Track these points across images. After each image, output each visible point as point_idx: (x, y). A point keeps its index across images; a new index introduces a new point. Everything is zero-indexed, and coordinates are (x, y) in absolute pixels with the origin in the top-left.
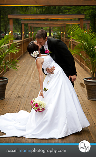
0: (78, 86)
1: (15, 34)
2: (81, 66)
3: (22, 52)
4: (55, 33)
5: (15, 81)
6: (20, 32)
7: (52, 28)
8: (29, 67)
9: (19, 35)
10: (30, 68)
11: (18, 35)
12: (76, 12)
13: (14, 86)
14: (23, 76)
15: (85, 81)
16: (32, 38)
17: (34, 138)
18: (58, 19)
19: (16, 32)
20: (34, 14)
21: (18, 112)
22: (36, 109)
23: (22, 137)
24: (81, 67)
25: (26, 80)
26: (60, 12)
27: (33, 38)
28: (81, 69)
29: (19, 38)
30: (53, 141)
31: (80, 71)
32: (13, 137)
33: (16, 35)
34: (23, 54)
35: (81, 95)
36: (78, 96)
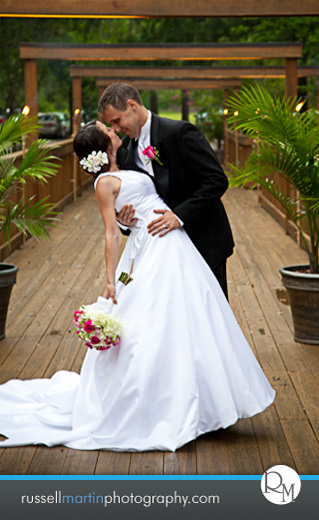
0: (266, 301)
1: (47, 118)
2: (288, 234)
3: (72, 183)
4: (204, 115)
5: (42, 282)
6: (67, 112)
7: (191, 94)
8: (96, 236)
9: (64, 123)
11: (59, 121)
12: (278, 32)
13: (38, 299)
14: (73, 266)
15: (284, 275)
17: (99, 450)
18: (212, 61)
19: (50, 111)
20: (120, 40)
21: (50, 378)
22: (87, 339)
23: (60, 446)
24: (288, 238)
25: (84, 280)
26: (220, 32)
28: (288, 246)
29: (63, 133)
30: (159, 459)
31: (283, 250)
32: (32, 446)
33: (54, 122)
34: (77, 191)
35: (273, 327)
36: (262, 331)
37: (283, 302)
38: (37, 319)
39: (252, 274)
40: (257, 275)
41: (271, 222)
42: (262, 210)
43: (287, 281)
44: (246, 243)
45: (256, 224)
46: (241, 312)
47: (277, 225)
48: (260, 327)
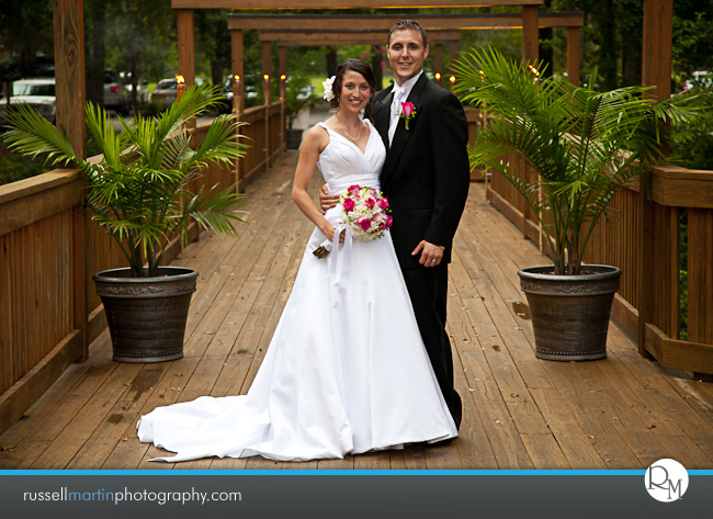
0: (501, 315)
2: (527, 238)
5: (215, 297)
8: (274, 242)
10: (278, 248)
14: (251, 279)
15: (522, 278)
16: (279, 105)
24: (528, 242)
25: (267, 294)
27: (283, 107)
28: (527, 253)
31: (520, 257)
34: (240, 185)
35: (509, 343)
36: (496, 348)
37: (521, 317)
38: (218, 336)
39: (481, 286)
40: (487, 287)
41: (504, 224)
42: (493, 209)
43: (527, 285)
44: (473, 250)
45: (484, 226)
46: (470, 328)
47: (511, 227)
48: (495, 344)
